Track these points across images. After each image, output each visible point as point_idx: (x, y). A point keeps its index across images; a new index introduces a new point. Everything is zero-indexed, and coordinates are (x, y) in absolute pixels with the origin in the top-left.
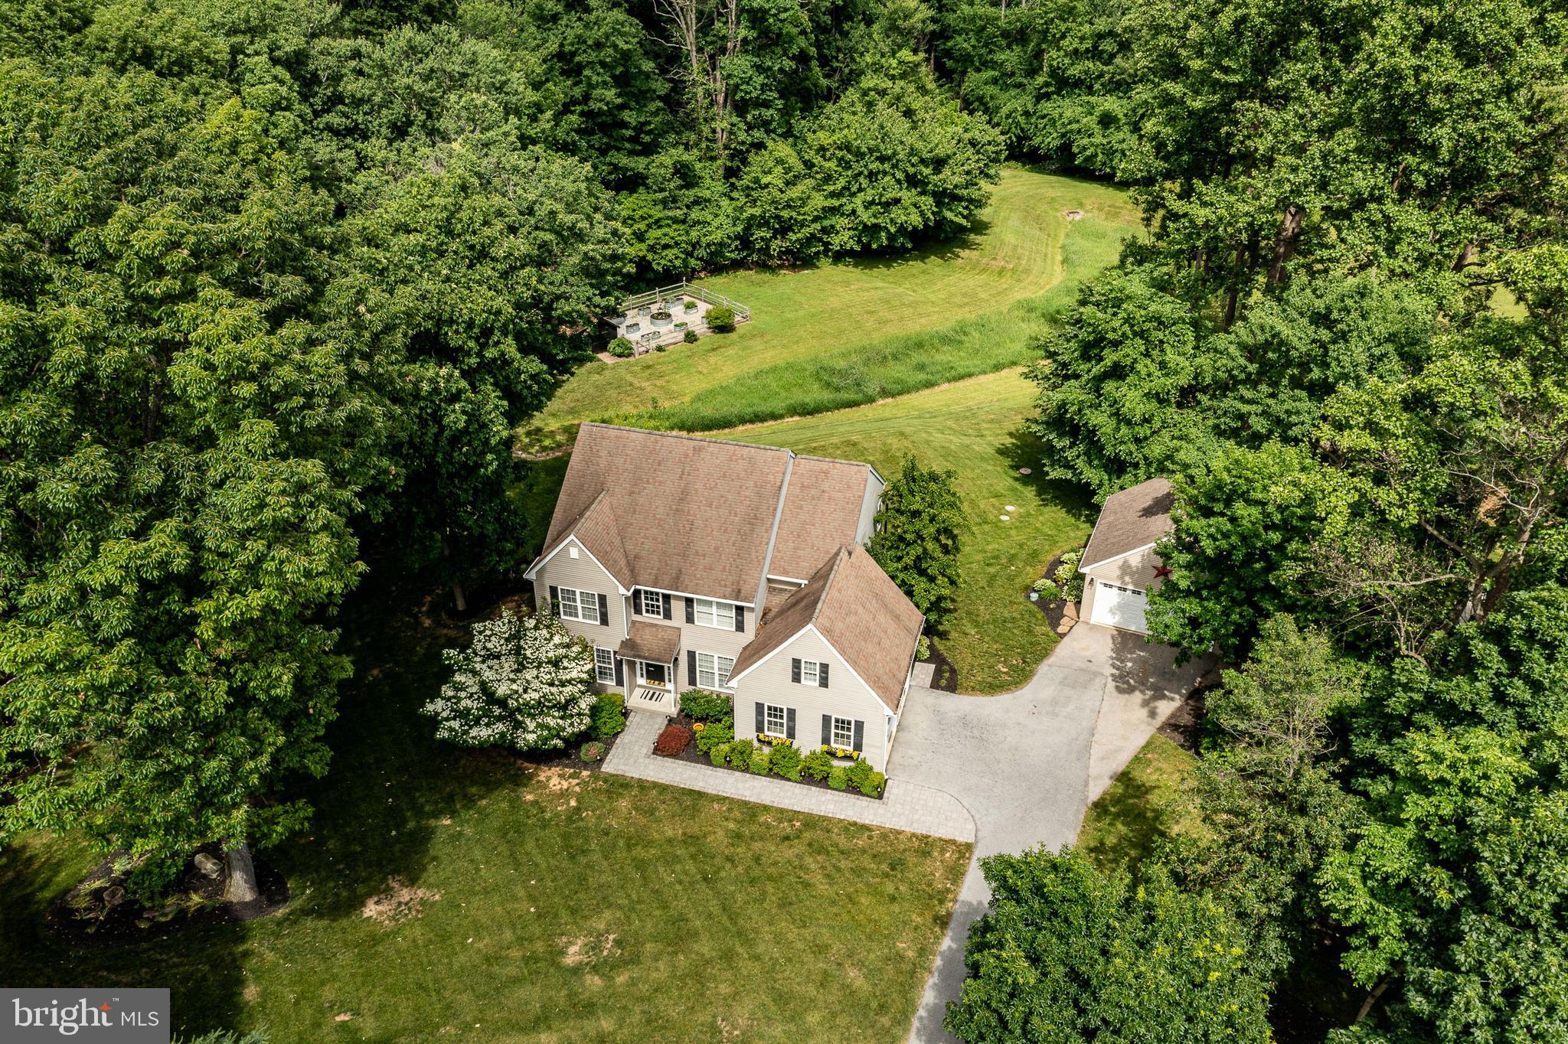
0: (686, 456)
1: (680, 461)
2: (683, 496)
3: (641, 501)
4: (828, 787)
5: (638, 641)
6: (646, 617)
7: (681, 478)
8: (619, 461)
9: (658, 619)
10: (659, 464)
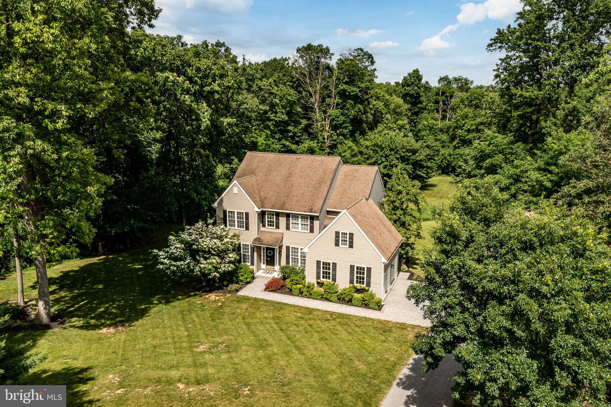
0: (293, 161)
1: (290, 163)
2: (290, 175)
3: (270, 177)
4: (352, 305)
5: (262, 238)
6: (268, 229)
7: (289, 169)
8: (262, 164)
9: (273, 229)
10: (280, 164)
